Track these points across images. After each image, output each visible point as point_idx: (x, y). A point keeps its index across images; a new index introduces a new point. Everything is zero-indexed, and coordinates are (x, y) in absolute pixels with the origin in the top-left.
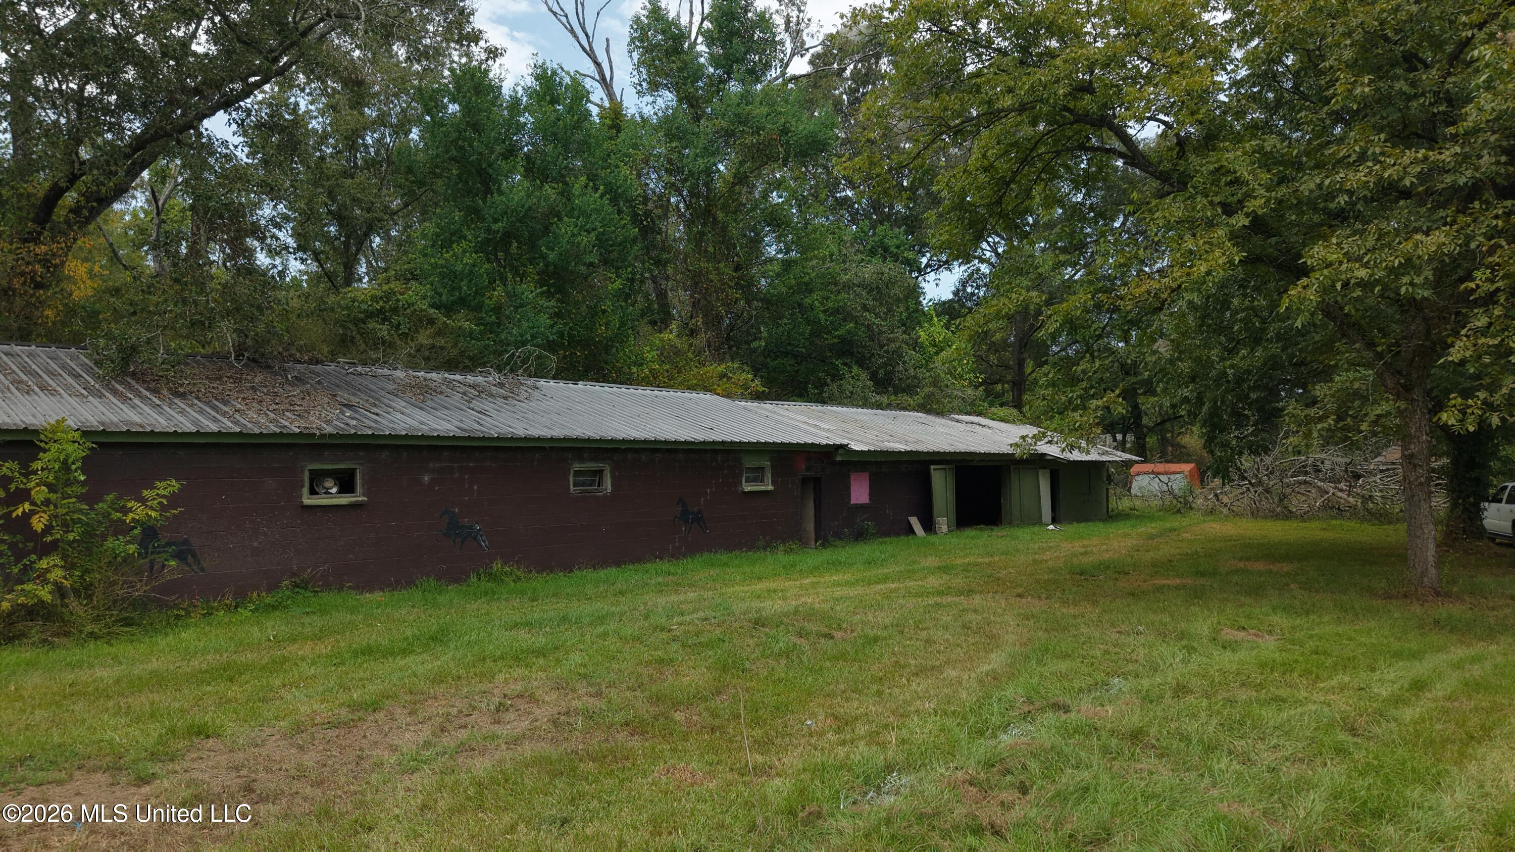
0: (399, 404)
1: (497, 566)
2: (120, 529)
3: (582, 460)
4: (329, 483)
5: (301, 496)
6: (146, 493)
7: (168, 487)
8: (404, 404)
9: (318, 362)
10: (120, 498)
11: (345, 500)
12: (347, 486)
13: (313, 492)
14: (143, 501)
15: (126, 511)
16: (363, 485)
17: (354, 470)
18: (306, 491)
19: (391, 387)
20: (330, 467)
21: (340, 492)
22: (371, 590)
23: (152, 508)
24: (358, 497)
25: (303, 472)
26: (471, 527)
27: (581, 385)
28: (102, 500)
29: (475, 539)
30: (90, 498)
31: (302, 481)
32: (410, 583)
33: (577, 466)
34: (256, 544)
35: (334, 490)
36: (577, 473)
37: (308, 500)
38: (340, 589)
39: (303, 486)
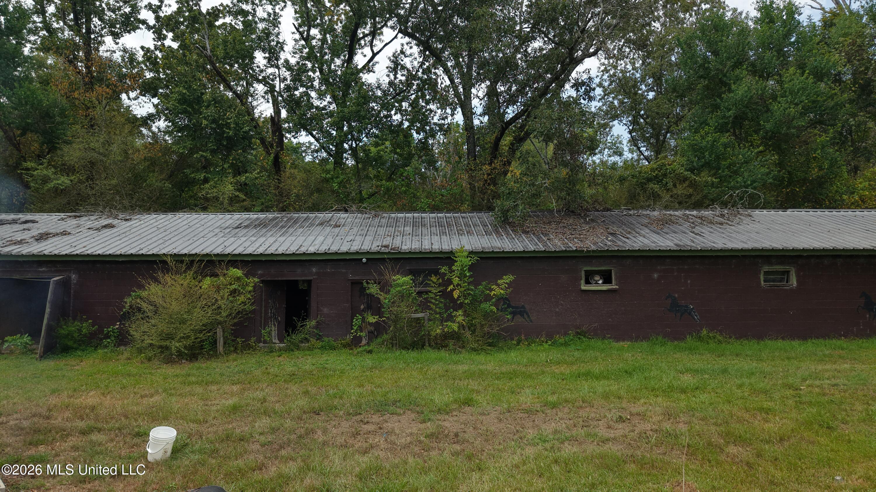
0: (645, 231)
1: (704, 332)
2: (488, 298)
3: (770, 264)
4: (597, 278)
5: (580, 285)
6: (499, 281)
7: (508, 279)
8: (648, 231)
9: (608, 210)
10: (489, 284)
11: (605, 287)
12: (607, 280)
13: (587, 282)
14: (498, 285)
15: (491, 290)
16: (616, 279)
17: (611, 270)
18: (583, 282)
19: (646, 221)
20: (596, 269)
21: (603, 283)
22: (624, 340)
23: (502, 289)
24: (613, 286)
25: (581, 272)
26: (687, 306)
27: (789, 212)
28: (480, 284)
29: (690, 314)
30: (476, 283)
31: (581, 276)
32: (646, 338)
33: (766, 268)
34: (557, 310)
35: (600, 282)
36: (766, 273)
37: (584, 287)
38: (604, 338)
39: (581, 279)
